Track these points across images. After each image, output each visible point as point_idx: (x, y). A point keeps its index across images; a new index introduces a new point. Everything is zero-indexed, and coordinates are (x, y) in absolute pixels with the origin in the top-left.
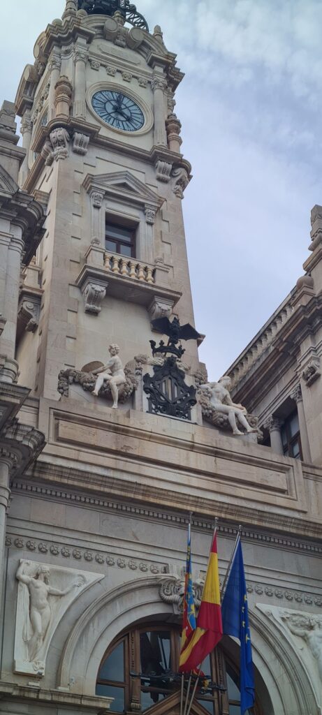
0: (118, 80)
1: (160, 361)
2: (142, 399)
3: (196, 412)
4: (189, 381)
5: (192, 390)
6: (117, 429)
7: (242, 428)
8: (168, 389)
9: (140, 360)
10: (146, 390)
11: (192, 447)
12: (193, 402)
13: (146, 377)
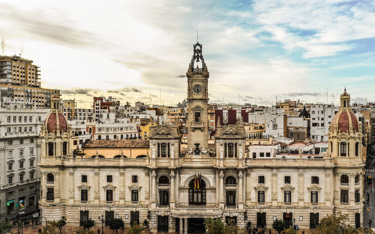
0: (198, 83)
1: (196, 148)
2: (194, 153)
3: (200, 153)
4: (200, 149)
5: (200, 150)
6: (190, 159)
7: (205, 154)
8: (197, 151)
9: (194, 148)
10: (195, 152)
11: (199, 159)
12: (200, 152)
13: (195, 150)
